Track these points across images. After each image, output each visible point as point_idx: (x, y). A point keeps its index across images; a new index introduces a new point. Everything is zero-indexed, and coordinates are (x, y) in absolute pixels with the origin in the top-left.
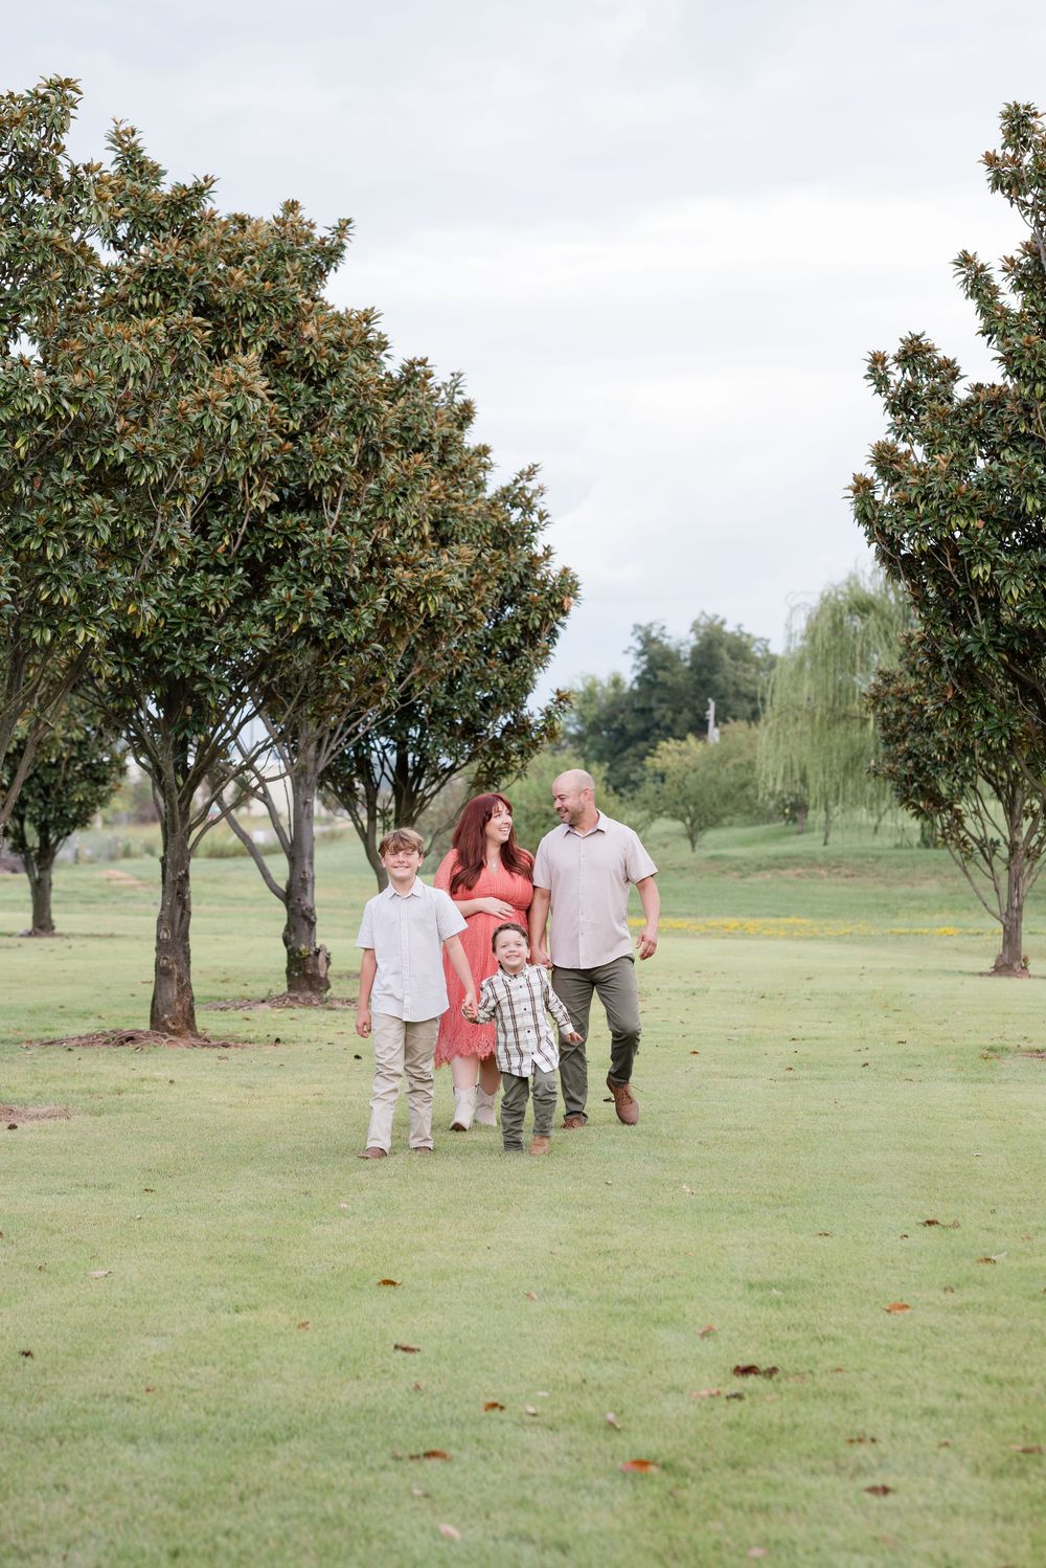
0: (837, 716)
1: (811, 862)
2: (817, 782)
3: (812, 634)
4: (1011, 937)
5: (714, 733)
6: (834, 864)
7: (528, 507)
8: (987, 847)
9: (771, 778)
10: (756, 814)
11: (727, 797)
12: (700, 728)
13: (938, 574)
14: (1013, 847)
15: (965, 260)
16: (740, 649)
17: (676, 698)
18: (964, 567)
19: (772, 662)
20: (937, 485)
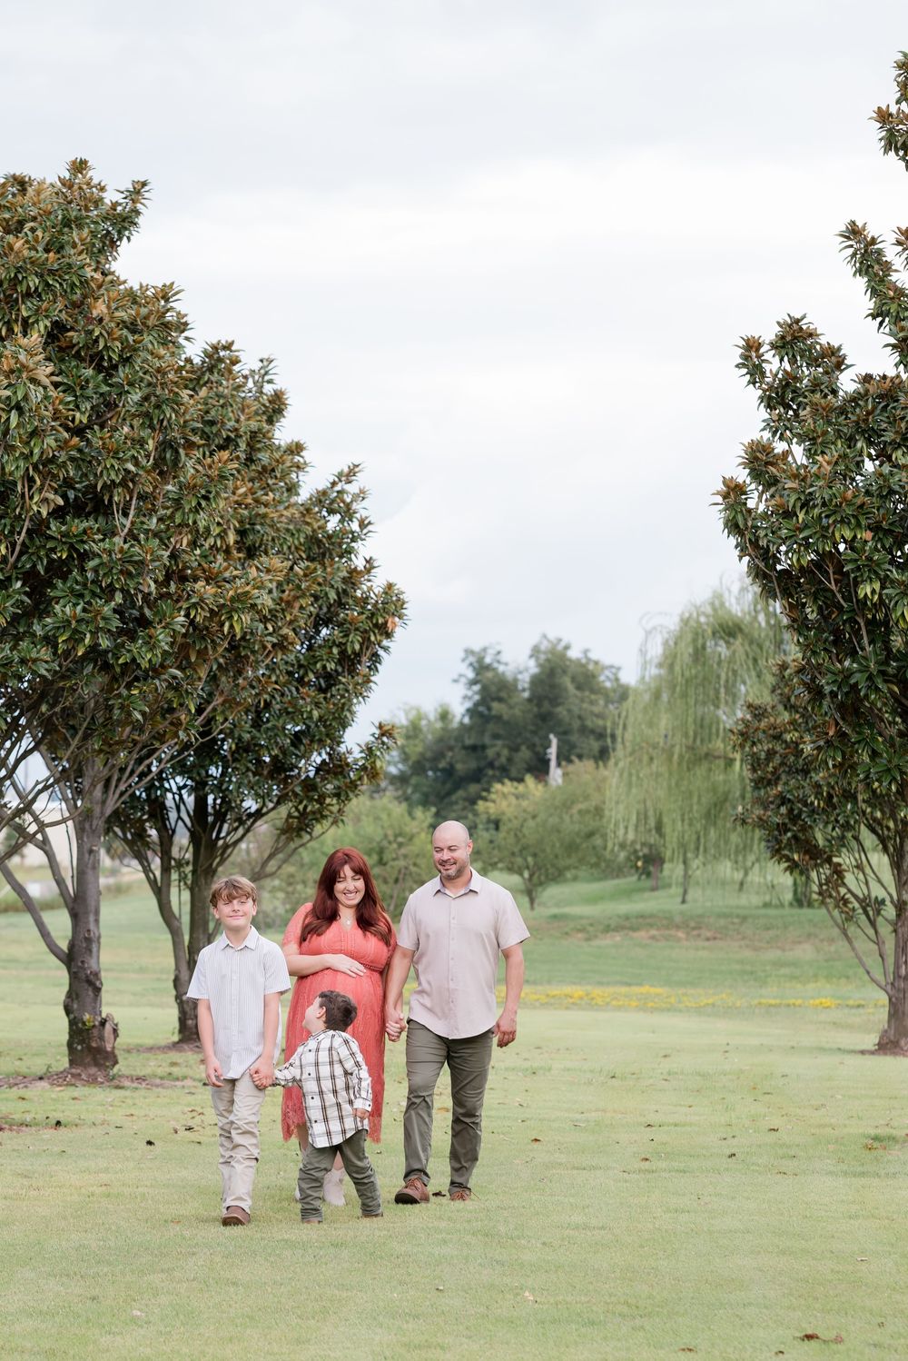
0: (698, 757)
1: (664, 923)
2: (674, 830)
4: (898, 1009)
5: (556, 774)
6: (693, 925)
7: (348, 514)
8: (871, 906)
9: (622, 827)
10: (605, 868)
11: (571, 848)
12: (540, 768)
13: (820, 593)
14: (900, 907)
15: (853, 232)
16: (586, 678)
17: (512, 733)
18: (849, 585)
19: (623, 693)
20: (819, 490)
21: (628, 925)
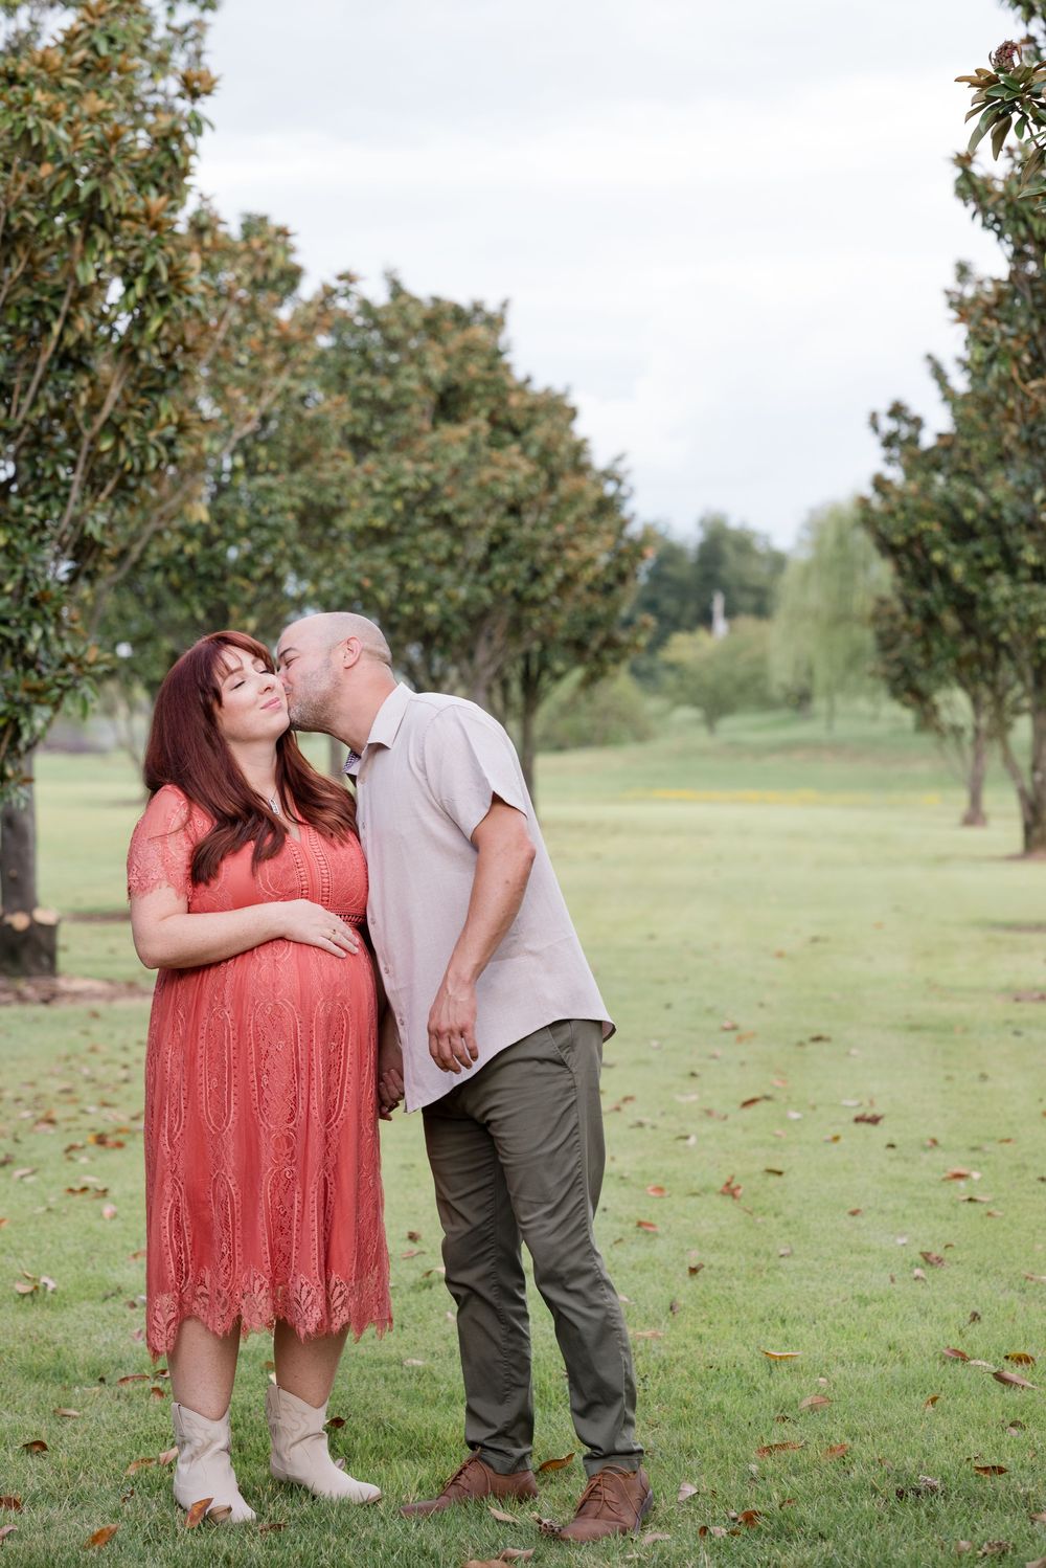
0: (841, 618)
1: (815, 747)
2: (822, 674)
3: (819, 545)
4: (975, 800)
5: (721, 625)
6: (837, 748)
7: (619, 482)
8: (957, 731)
9: (781, 674)
10: (765, 703)
11: (741, 688)
12: (705, 619)
13: (912, 557)
14: (977, 731)
15: (930, 357)
16: (743, 543)
17: (681, 590)
18: (926, 553)
19: (778, 562)
20: (910, 502)
21: (787, 748)
